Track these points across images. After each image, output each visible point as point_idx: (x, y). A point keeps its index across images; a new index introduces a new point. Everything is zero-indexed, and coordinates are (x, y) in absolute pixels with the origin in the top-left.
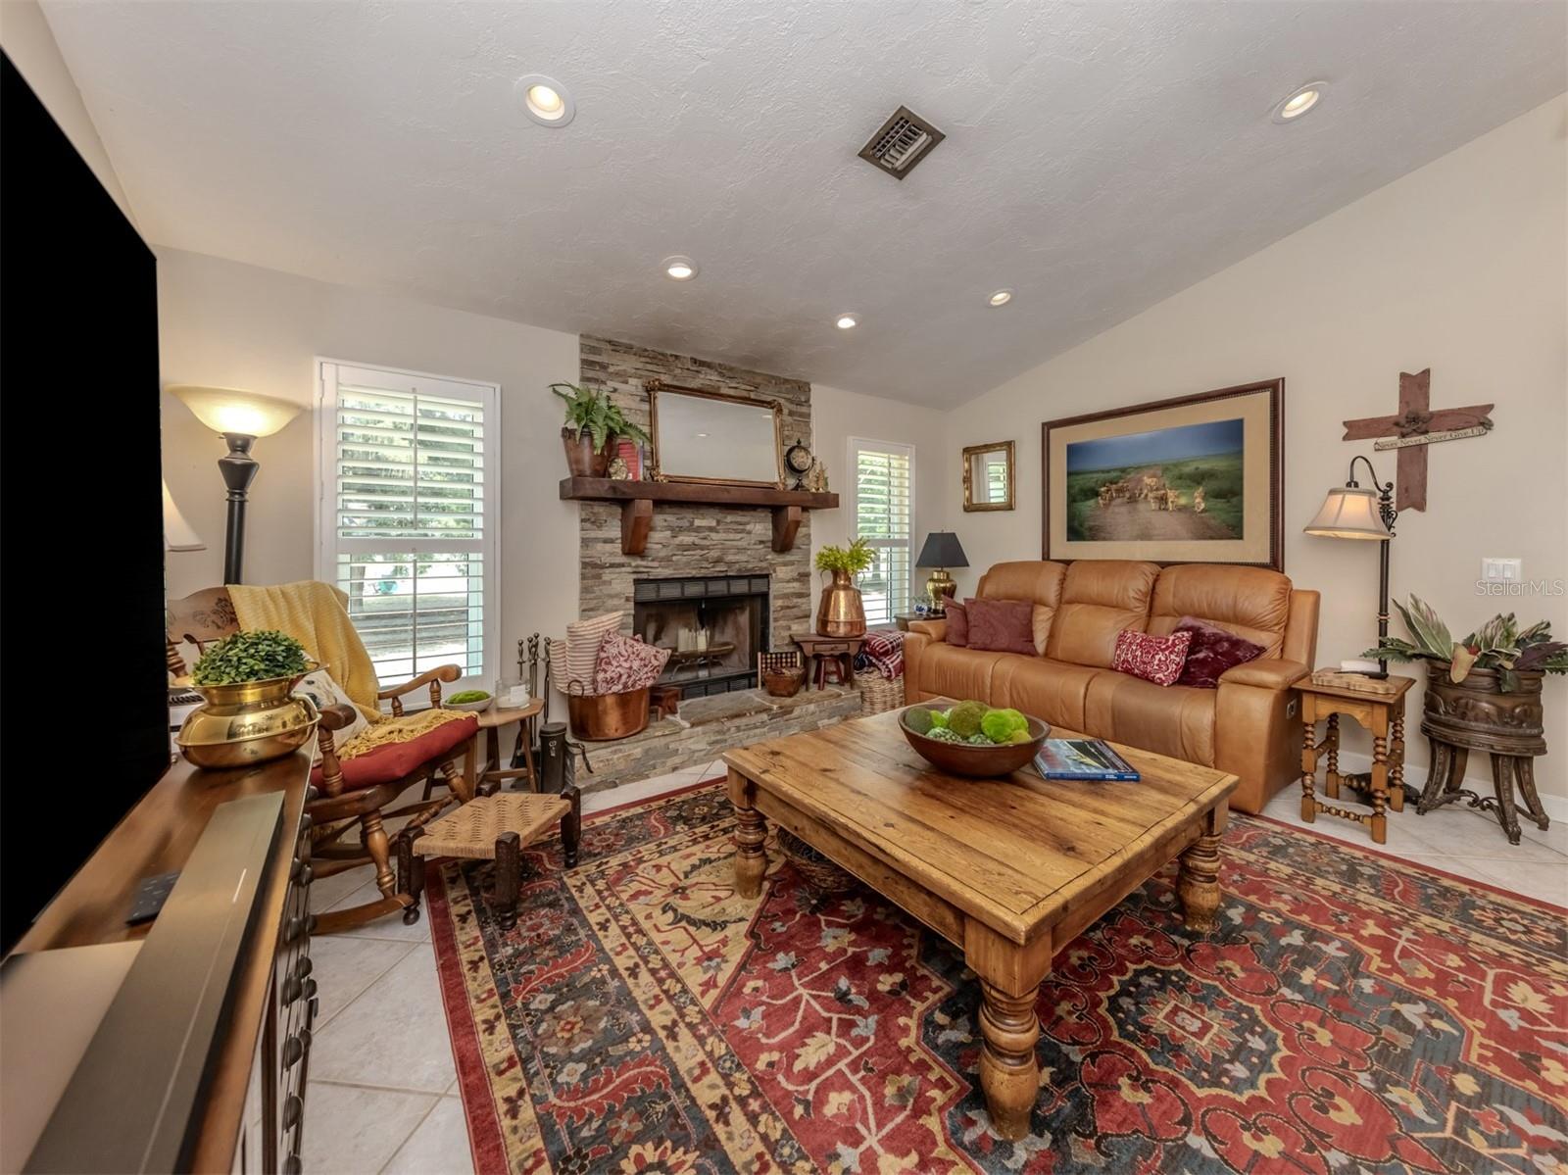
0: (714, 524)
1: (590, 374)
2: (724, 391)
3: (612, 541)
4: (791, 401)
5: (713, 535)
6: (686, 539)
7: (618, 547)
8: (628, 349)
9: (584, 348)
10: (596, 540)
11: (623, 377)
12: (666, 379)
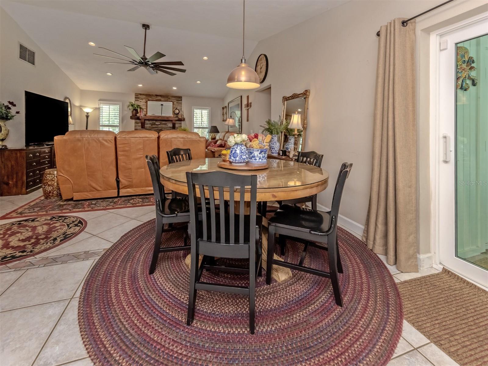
0: (159, 123)
1: (136, 99)
2: (162, 100)
3: (140, 126)
4: (177, 100)
5: (160, 126)
6: (154, 126)
7: (141, 127)
8: (143, 95)
9: (135, 95)
10: (137, 126)
11: (142, 99)
12: (150, 99)
